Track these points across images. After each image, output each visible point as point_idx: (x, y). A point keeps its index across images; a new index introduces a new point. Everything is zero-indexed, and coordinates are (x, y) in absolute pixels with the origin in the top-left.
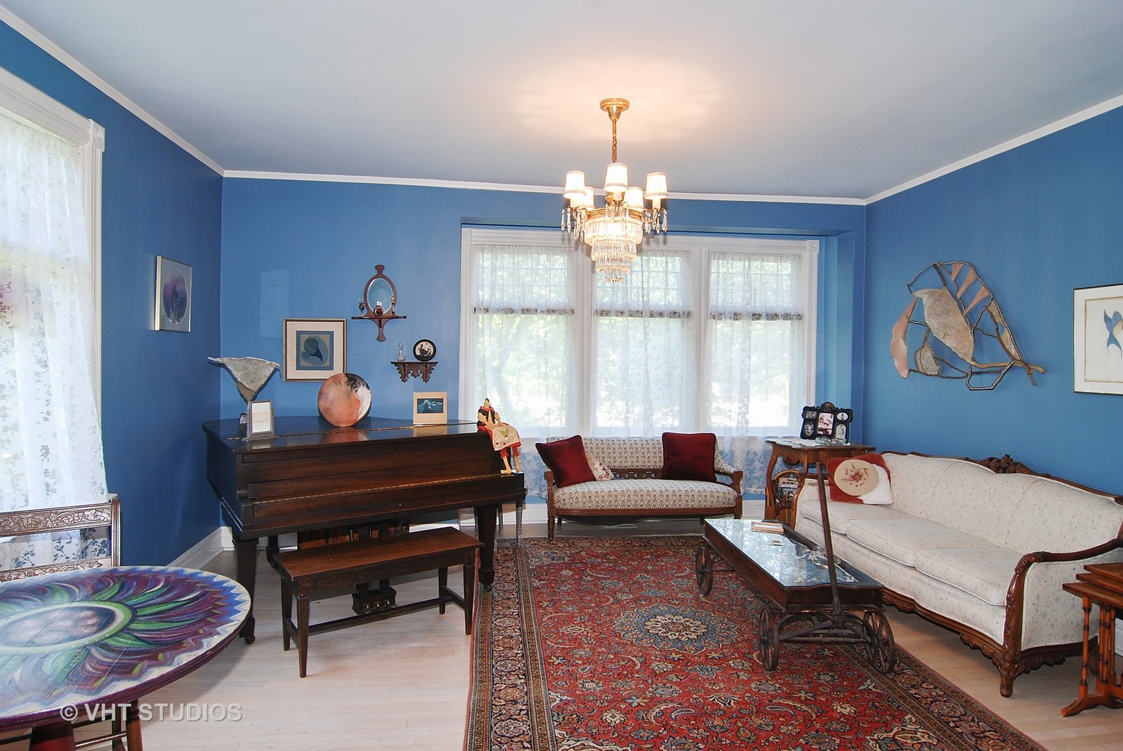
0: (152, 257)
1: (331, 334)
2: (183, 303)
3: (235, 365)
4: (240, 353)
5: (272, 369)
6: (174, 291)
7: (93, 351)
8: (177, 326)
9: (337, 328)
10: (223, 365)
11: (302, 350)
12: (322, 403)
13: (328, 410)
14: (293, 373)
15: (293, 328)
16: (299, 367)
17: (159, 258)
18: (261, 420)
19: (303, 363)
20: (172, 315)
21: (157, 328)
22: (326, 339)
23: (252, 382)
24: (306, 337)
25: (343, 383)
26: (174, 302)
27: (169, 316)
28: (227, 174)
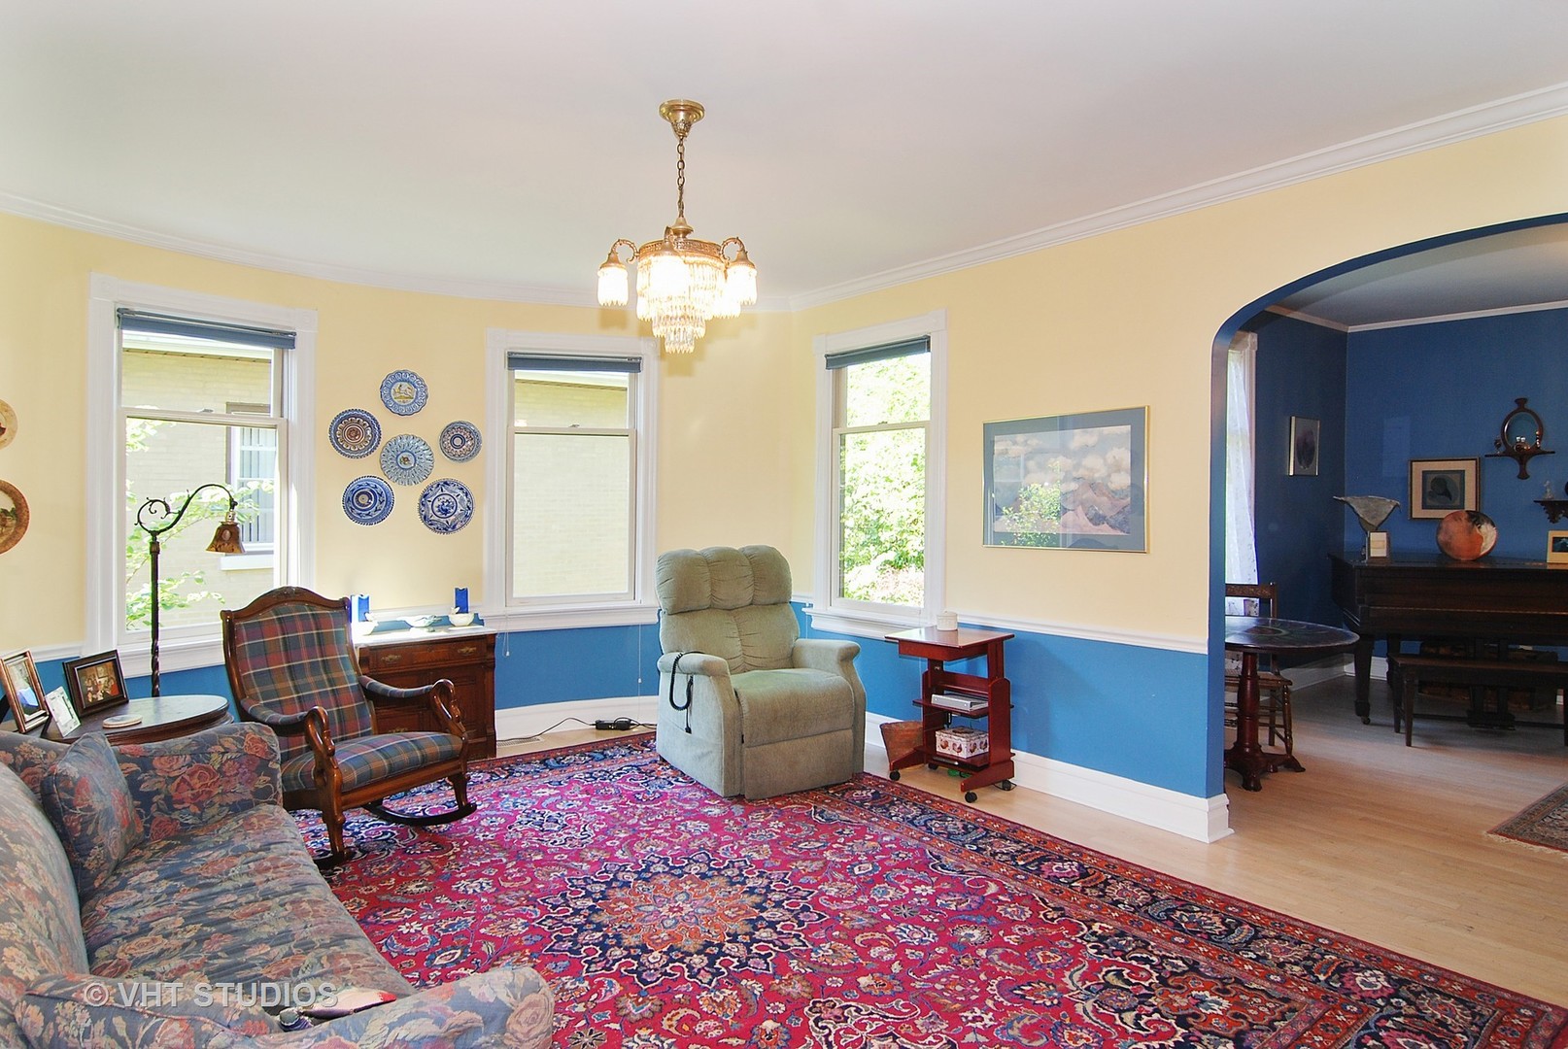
0: (1288, 418)
1: (1462, 473)
2: (1313, 450)
3: (1359, 505)
4: (1360, 493)
5: (1392, 507)
6: (1305, 443)
7: (1250, 492)
8: (1307, 471)
9: (1469, 468)
10: (1348, 503)
11: (1429, 489)
12: (1441, 537)
13: (1447, 544)
14: (1418, 512)
15: (1419, 468)
16: (1425, 506)
17: (1293, 418)
18: (1378, 545)
19: (1429, 502)
20: (1303, 462)
21: (1291, 474)
22: (1456, 479)
23: (1373, 518)
24: (1433, 476)
25: (1463, 519)
26: (1305, 453)
27: (1300, 463)
28: (1351, 329)
